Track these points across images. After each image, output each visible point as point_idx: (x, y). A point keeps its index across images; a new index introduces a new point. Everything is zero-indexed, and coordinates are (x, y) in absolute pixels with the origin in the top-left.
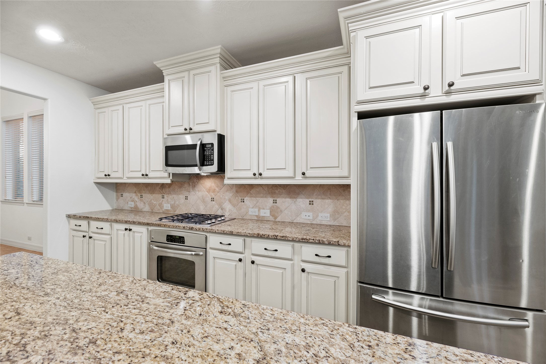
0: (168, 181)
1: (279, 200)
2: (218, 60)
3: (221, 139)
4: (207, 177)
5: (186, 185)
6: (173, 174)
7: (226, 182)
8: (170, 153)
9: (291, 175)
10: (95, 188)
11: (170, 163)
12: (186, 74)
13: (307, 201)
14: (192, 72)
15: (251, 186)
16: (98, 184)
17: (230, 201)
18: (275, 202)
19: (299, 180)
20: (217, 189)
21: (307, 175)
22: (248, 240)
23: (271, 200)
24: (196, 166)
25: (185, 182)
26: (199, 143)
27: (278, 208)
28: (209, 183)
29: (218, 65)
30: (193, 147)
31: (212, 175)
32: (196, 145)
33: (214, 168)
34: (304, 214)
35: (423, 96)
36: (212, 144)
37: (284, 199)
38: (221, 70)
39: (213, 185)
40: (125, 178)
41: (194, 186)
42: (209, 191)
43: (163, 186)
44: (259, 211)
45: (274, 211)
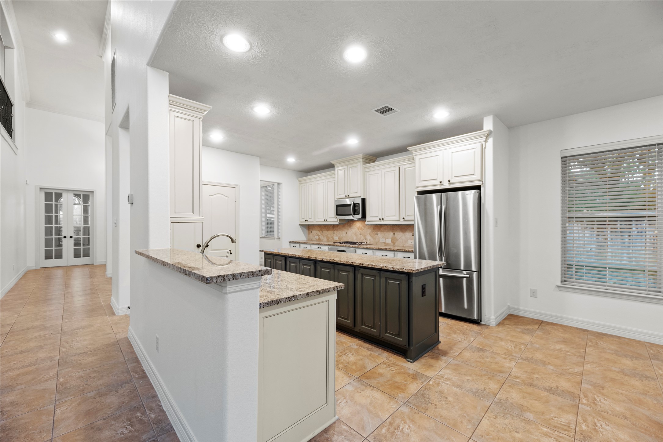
0: (337, 223)
1: (396, 233)
2: (361, 160)
3: (364, 200)
4: (358, 220)
5: (346, 226)
6: (340, 219)
7: (366, 223)
8: (338, 208)
9: (398, 219)
10: (299, 228)
11: (338, 214)
12: (346, 167)
13: (411, 234)
14: (349, 166)
15: (381, 226)
16: (301, 225)
17: (370, 234)
18: (394, 234)
19: (402, 222)
20: (363, 228)
21: (405, 219)
22: (374, 251)
23: (391, 234)
24: (351, 215)
25: (345, 224)
26: (352, 203)
27: (395, 238)
28: (359, 224)
29: (362, 162)
30: (350, 205)
31: (359, 220)
32: (351, 204)
33: (360, 216)
34: (409, 241)
35: (441, 185)
36: (359, 204)
37: (398, 233)
38: (363, 164)
39: (361, 225)
40: (315, 222)
41: (351, 226)
42: (358, 229)
43: (334, 226)
44: (385, 240)
45: (394, 241)
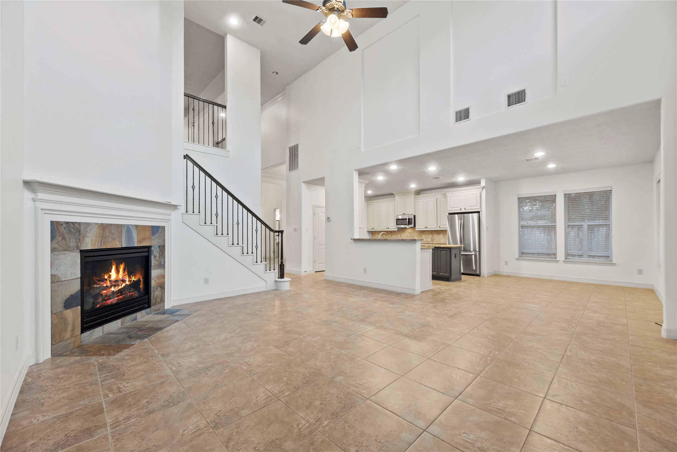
0: (396, 230)
1: (434, 236)
2: (413, 193)
3: (415, 216)
4: (409, 228)
5: (401, 231)
6: (398, 228)
7: (416, 230)
8: (398, 221)
9: (436, 227)
10: (367, 232)
11: (398, 224)
12: (403, 196)
13: (443, 235)
14: (405, 196)
15: (424, 231)
16: (368, 231)
17: (417, 236)
18: (432, 236)
19: (438, 229)
20: (412, 233)
21: (440, 227)
23: (431, 236)
24: (407, 225)
26: (408, 218)
27: (433, 238)
28: (409, 231)
29: (414, 194)
30: (406, 219)
31: (411, 228)
33: (413, 225)
34: (442, 240)
36: (412, 218)
37: (435, 235)
38: (415, 195)
39: (411, 231)
40: (379, 229)
41: (404, 232)
42: (409, 233)
43: (394, 231)
44: (427, 239)
45: (432, 239)
